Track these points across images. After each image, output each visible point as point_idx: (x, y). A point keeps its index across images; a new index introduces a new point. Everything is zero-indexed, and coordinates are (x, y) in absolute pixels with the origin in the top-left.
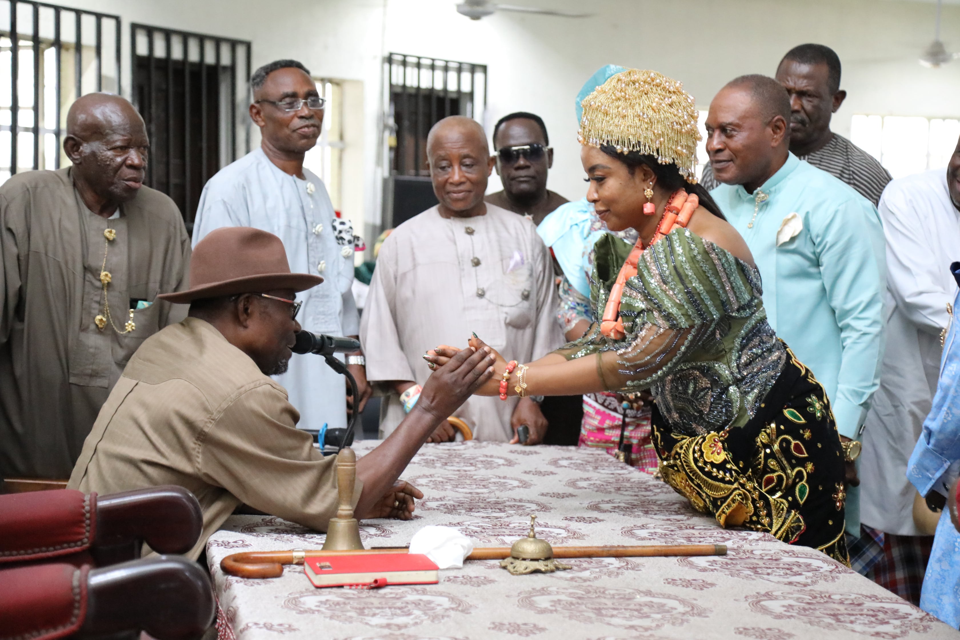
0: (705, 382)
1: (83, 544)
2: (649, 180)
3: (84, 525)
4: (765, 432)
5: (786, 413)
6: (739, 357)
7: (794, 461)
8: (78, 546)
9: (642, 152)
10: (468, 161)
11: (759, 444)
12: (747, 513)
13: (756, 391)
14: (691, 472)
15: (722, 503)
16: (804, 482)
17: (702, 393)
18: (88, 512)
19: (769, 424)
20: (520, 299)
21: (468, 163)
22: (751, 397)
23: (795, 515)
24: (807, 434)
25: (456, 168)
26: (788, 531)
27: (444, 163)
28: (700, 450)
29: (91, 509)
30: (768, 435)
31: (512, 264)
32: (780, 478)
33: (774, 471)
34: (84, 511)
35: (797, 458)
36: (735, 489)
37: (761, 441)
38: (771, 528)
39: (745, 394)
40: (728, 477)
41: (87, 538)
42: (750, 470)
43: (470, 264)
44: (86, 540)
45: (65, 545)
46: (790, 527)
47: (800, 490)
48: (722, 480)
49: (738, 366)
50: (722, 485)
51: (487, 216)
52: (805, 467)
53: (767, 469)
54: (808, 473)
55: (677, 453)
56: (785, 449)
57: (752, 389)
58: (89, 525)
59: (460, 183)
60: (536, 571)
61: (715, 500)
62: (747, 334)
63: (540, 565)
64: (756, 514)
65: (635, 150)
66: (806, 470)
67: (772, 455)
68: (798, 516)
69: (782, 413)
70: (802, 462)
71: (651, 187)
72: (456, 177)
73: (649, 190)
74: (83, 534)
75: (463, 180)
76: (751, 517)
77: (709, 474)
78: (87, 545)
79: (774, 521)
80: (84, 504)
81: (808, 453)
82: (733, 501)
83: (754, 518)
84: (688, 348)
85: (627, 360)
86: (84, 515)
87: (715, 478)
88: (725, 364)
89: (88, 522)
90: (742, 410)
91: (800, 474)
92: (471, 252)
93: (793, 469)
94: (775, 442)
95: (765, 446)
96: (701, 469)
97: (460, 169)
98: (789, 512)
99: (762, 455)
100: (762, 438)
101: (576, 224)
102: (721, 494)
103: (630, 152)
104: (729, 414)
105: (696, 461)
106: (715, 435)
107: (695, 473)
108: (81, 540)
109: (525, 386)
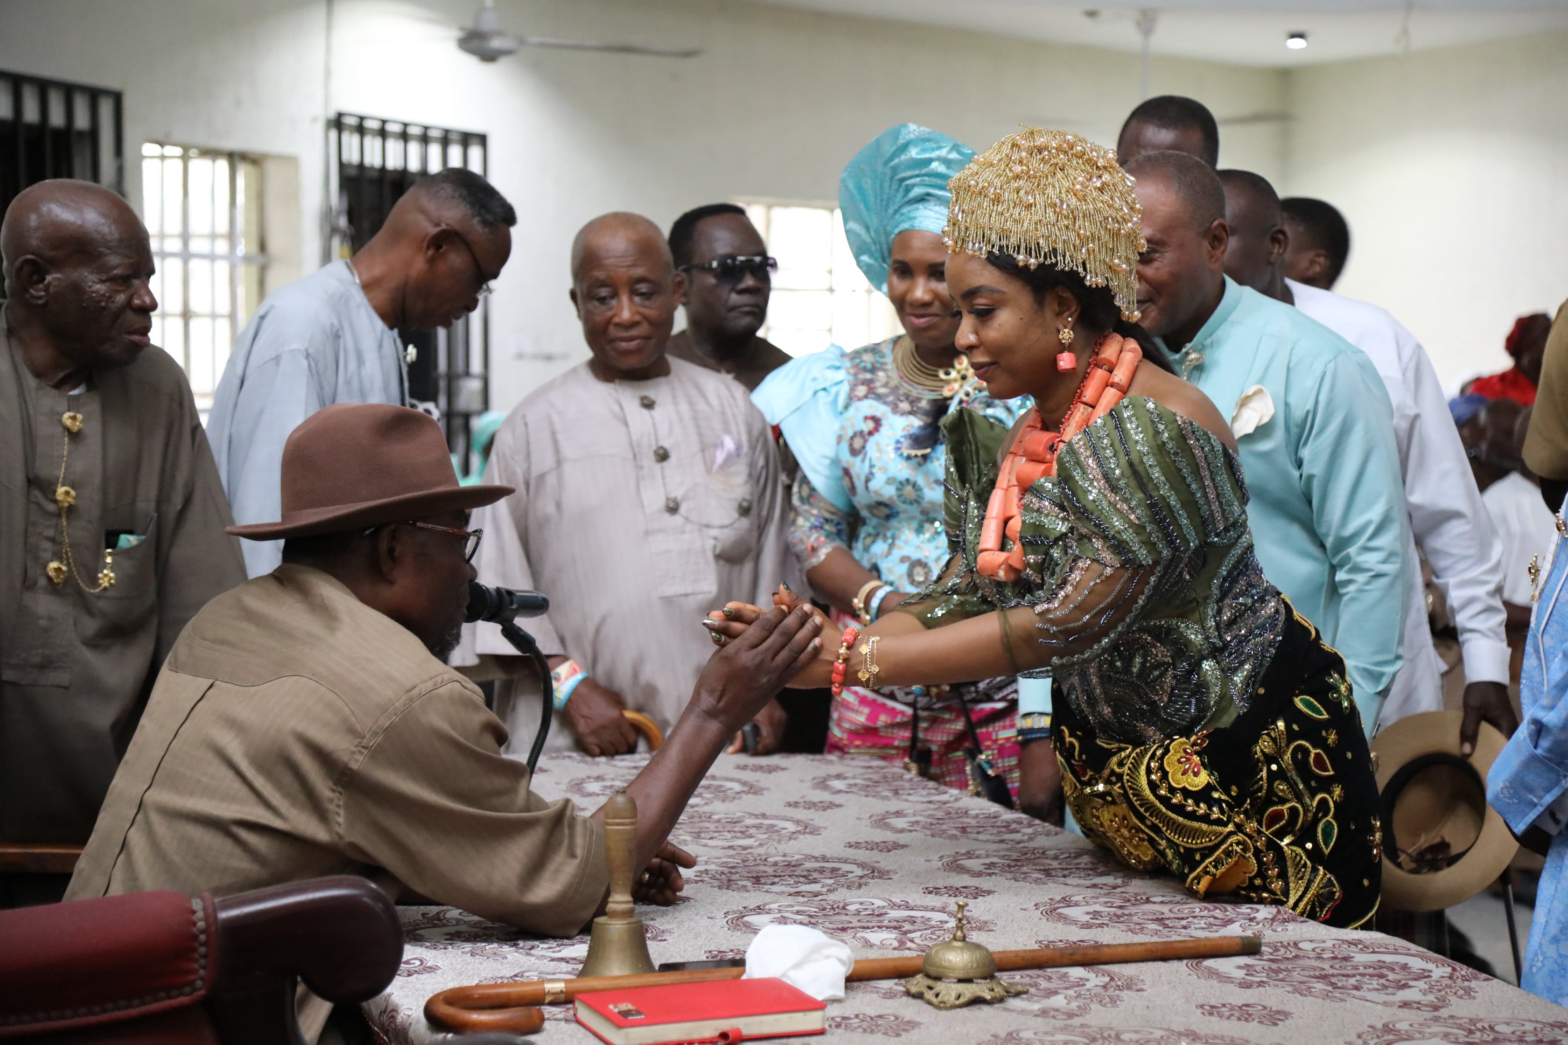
0: (1161, 653)
1: (195, 990)
2: (1067, 313)
3: (196, 956)
4: (1268, 735)
5: (1298, 702)
6: (1219, 612)
7: (1313, 784)
8: (186, 995)
9: (1060, 267)
10: (643, 288)
11: (1259, 754)
12: (1245, 873)
13: (1247, 667)
14: (1141, 806)
15: (1204, 858)
16: (1329, 818)
17: (1156, 673)
18: (203, 932)
19: (1274, 722)
20: (736, 515)
21: (644, 290)
22: (1238, 679)
23: (1325, 875)
24: (1332, 737)
25: (625, 299)
26: (1313, 902)
27: (604, 292)
28: (1161, 768)
29: (208, 925)
30: (1274, 740)
31: (720, 457)
32: (1293, 811)
33: (1283, 801)
34: (195, 930)
35: (1318, 778)
36: (1231, 834)
37: (1262, 751)
38: (1287, 897)
39: (1228, 672)
40: (1216, 814)
41: (202, 979)
42: (1248, 801)
43: (652, 457)
44: (199, 983)
45: (162, 994)
46: (1318, 896)
47: (1323, 830)
48: (1205, 819)
49: (1218, 625)
50: (1204, 827)
51: (672, 377)
52: (1330, 793)
53: (1272, 798)
54: (1335, 802)
55: (1113, 773)
56: (1301, 765)
57: (1242, 664)
58: (205, 956)
59: (633, 325)
60: (977, 1001)
61: (1190, 852)
62: (1230, 573)
63: (981, 989)
64: (1261, 874)
65: (1048, 262)
66: (1332, 798)
67: (1281, 774)
68: (1328, 876)
69: (1293, 702)
70: (1325, 785)
71: (1070, 326)
72: (626, 315)
73: (1066, 330)
74: (195, 971)
75: (637, 318)
76: (1251, 879)
77: (1179, 809)
78: (203, 992)
79: (1292, 885)
80: (195, 918)
81: (1333, 770)
82: (1228, 853)
83: (1258, 882)
84: (1149, 598)
85: (1052, 622)
86: (195, 937)
87: (1192, 816)
88: (1196, 623)
89: (203, 950)
90: (1224, 697)
91: (1323, 803)
92: (653, 438)
93: (1312, 797)
94: (1285, 752)
95: (1269, 759)
96: (1165, 801)
97: (631, 300)
98: (1315, 870)
99: (1264, 774)
100: (1264, 745)
101: (824, 389)
102: (1205, 842)
103: (1041, 266)
104: (1203, 708)
105: (1153, 786)
106: (1184, 743)
107: (1150, 807)
108: (191, 983)
109: (875, 669)
